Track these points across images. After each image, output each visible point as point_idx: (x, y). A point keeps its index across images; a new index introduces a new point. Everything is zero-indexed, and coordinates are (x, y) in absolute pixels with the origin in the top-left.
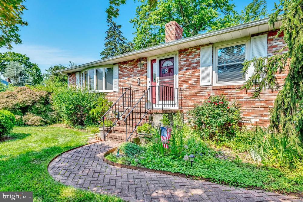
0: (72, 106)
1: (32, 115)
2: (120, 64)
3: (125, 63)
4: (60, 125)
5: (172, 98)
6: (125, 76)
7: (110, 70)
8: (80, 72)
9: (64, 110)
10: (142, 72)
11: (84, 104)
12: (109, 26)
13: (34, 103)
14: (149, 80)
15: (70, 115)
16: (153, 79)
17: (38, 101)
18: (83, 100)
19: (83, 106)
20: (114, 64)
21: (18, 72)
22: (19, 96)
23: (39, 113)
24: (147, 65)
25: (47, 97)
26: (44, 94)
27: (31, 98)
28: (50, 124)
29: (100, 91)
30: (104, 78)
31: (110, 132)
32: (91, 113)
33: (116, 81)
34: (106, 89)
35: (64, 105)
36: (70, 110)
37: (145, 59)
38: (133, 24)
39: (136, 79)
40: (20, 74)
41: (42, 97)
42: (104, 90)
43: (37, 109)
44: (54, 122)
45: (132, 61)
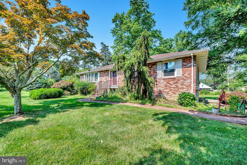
0: (82, 87)
1: (67, 91)
2: (100, 72)
3: (102, 71)
4: (77, 95)
5: (116, 84)
6: (102, 76)
7: (97, 74)
8: (85, 74)
9: (79, 89)
10: (107, 75)
11: (86, 87)
12: (102, 46)
13: (68, 87)
14: (109, 78)
15: (81, 91)
16: (111, 78)
17: (69, 86)
18: (86, 85)
19: (86, 88)
20: (98, 72)
21: (53, 71)
22: (62, 84)
23: (69, 91)
24: (109, 72)
25: (72, 84)
26: (71, 83)
27: (66, 85)
28: (73, 95)
29: (93, 82)
30: (94, 77)
31: (94, 95)
32: (89, 90)
33: (99, 78)
34: (95, 81)
35: (79, 87)
36: (81, 89)
37: (108, 71)
38: (112, 48)
39: (105, 78)
40: (54, 72)
41: (70, 84)
42: (94, 82)
43: (69, 89)
44: (75, 94)
45: (104, 71)
